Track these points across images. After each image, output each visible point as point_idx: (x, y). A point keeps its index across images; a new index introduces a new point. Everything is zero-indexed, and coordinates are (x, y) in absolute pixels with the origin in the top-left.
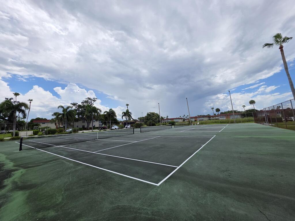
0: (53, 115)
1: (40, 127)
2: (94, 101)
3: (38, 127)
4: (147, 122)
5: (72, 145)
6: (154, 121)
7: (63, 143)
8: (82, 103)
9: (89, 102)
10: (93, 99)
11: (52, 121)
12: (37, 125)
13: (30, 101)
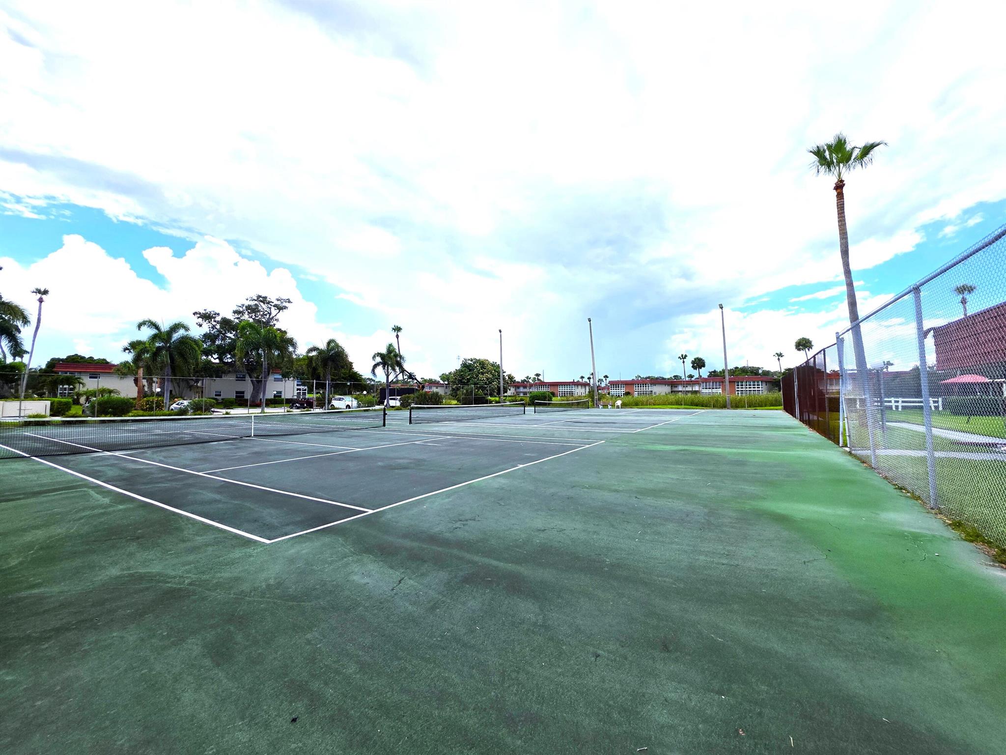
0: (125, 349)
1: (81, 389)
2: (280, 308)
3: (71, 389)
4: (458, 389)
5: (153, 453)
6: (483, 388)
7: (134, 444)
8: (235, 312)
9: (259, 311)
10: (278, 300)
11: (123, 371)
12: (69, 381)
13: (39, 296)
